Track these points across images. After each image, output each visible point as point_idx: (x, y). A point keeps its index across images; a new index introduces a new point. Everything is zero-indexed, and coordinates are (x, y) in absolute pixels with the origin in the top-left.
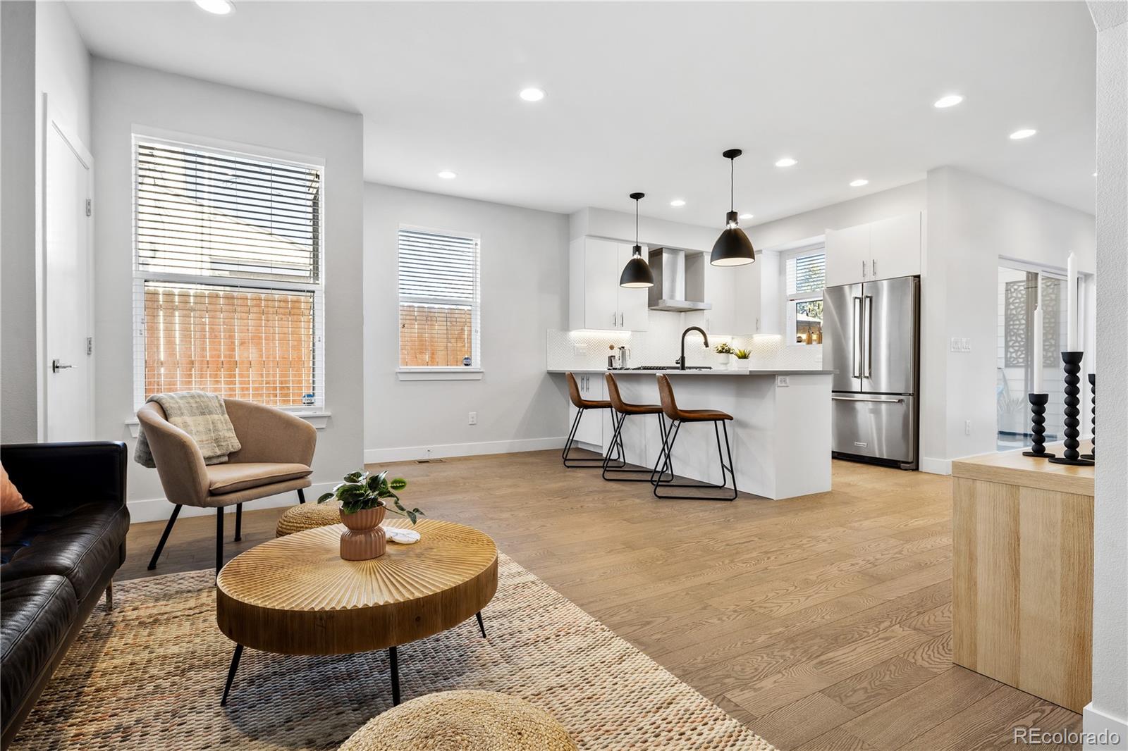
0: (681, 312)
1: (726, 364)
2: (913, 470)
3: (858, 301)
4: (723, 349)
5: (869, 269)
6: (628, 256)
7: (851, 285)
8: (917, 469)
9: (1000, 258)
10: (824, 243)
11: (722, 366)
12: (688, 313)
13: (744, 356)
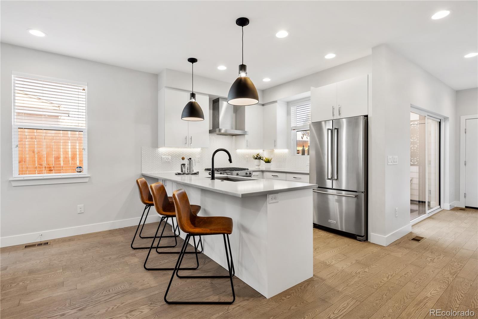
0: (233, 136)
1: (259, 166)
2: (364, 241)
3: (330, 131)
4: (257, 157)
5: (336, 113)
6: (186, 99)
7: (325, 121)
8: (366, 239)
9: (411, 107)
10: (310, 97)
11: (257, 166)
12: (237, 136)
13: (268, 162)
